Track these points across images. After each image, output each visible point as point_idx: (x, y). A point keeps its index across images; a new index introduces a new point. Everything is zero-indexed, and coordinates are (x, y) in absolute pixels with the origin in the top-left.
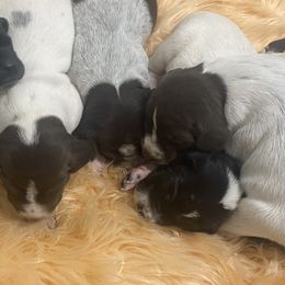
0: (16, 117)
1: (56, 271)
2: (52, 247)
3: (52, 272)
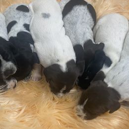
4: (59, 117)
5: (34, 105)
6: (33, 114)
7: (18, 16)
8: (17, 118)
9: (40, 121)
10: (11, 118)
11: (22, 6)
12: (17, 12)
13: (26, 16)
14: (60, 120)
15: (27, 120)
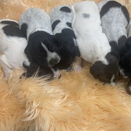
5: (76, 92)
6: (75, 100)
7: (62, 16)
9: (81, 106)
10: (56, 103)
12: (60, 12)
13: (68, 15)
14: (98, 105)
15: (70, 105)
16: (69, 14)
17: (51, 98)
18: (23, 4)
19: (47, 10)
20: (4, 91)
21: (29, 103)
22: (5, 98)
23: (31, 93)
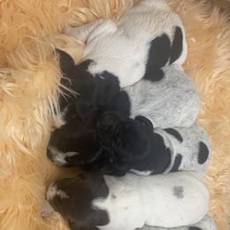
0: (114, 197)
1: (14, 218)
2: (29, 215)
3: (12, 215)
4: (11, 212)
5: (34, 172)
6: (18, 169)
8: (12, 139)
9: (5, 181)
10: (13, 128)
11: (208, 151)
14: (5, 213)
15: (8, 157)
16: (196, 159)
17: (23, 119)
18: (216, 72)
19: (201, 120)
20: (42, 26)
21: (9, 74)
22: (27, 29)
23: (31, 77)
